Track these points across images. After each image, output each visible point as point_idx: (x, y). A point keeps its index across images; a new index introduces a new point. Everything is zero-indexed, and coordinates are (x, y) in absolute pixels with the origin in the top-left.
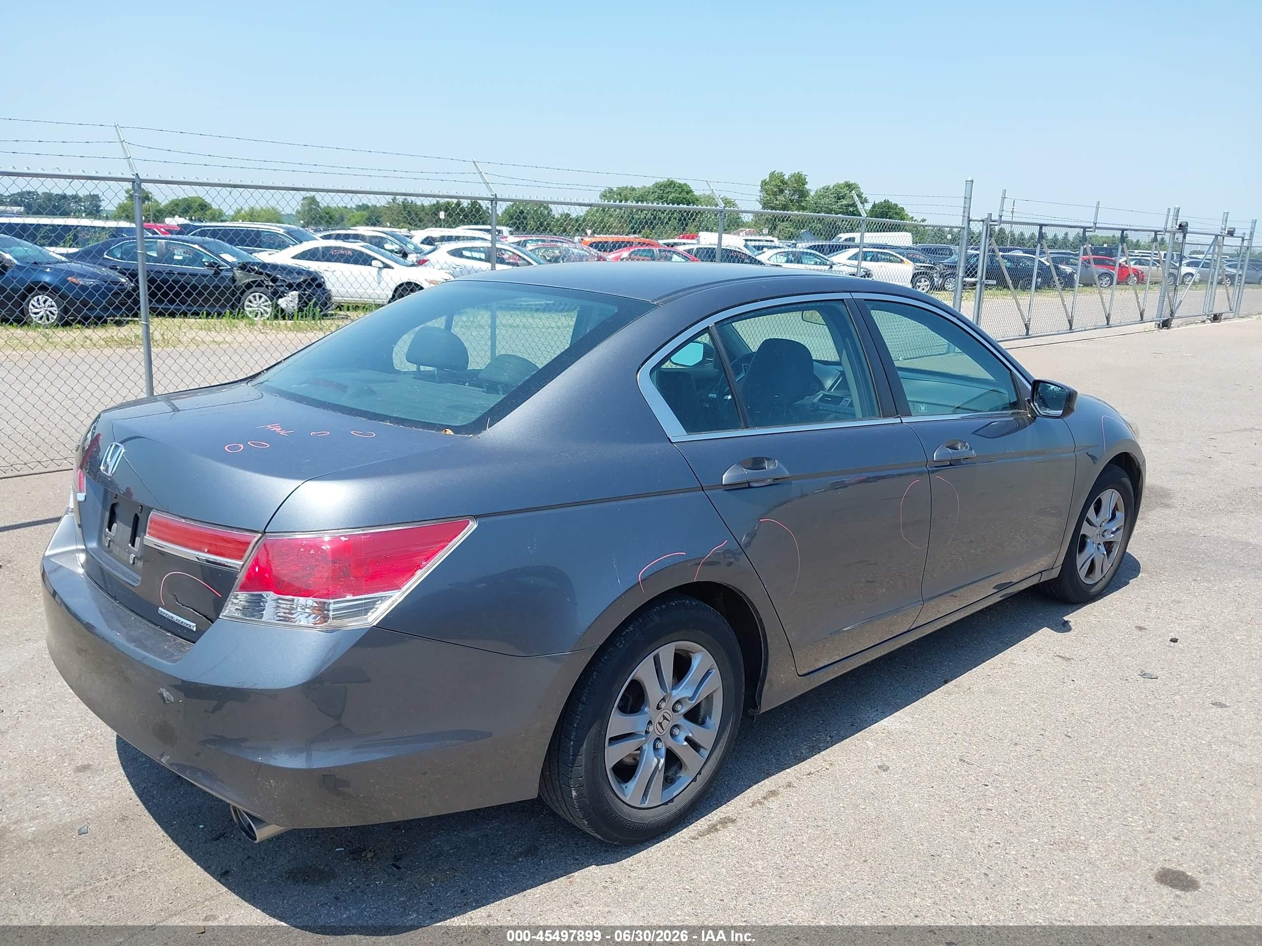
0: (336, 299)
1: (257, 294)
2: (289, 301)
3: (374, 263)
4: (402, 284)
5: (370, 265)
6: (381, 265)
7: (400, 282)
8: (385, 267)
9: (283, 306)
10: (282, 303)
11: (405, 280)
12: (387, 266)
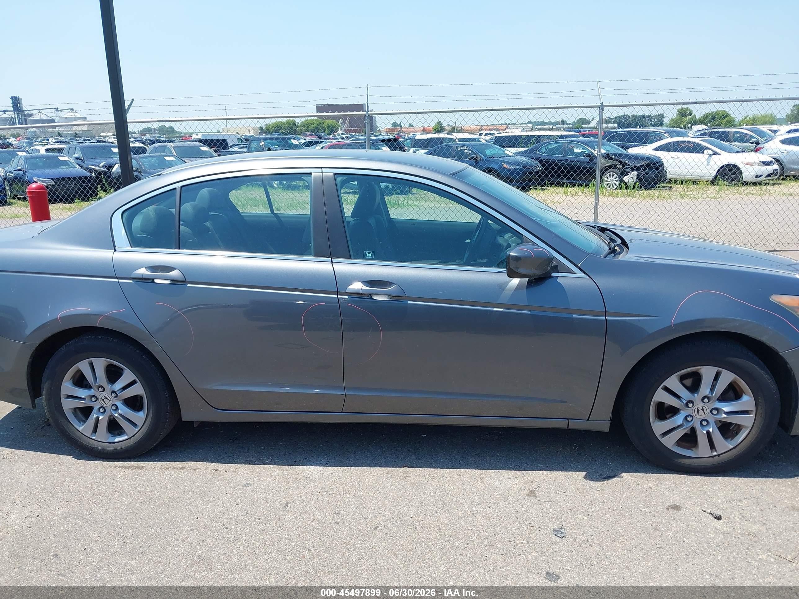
0: (669, 176)
1: (611, 173)
2: (631, 178)
3: (706, 151)
4: (723, 166)
5: (703, 153)
6: (711, 153)
7: (722, 165)
8: (713, 154)
9: (626, 181)
10: (626, 179)
11: (726, 163)
12: (715, 153)
